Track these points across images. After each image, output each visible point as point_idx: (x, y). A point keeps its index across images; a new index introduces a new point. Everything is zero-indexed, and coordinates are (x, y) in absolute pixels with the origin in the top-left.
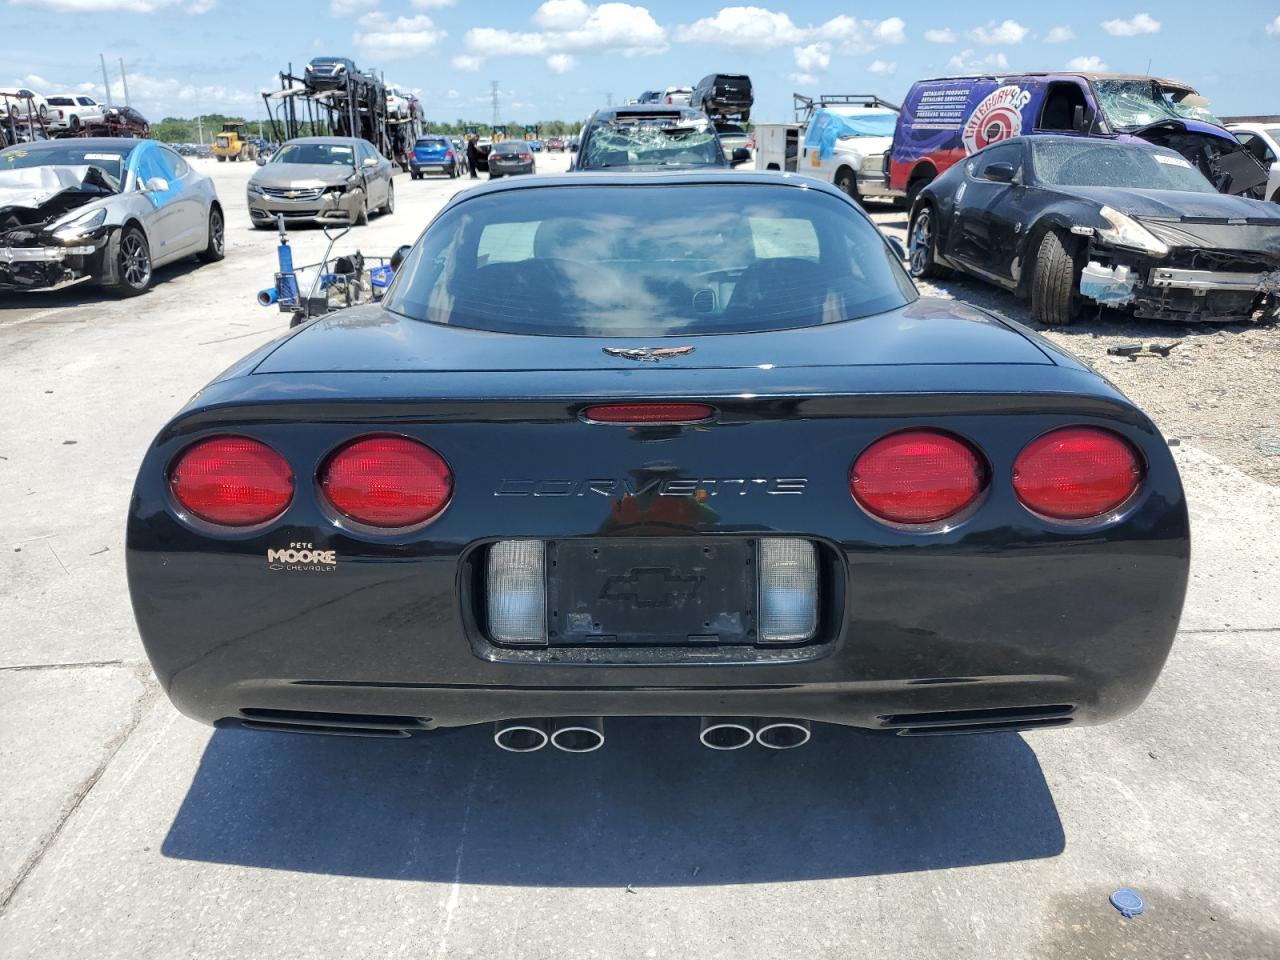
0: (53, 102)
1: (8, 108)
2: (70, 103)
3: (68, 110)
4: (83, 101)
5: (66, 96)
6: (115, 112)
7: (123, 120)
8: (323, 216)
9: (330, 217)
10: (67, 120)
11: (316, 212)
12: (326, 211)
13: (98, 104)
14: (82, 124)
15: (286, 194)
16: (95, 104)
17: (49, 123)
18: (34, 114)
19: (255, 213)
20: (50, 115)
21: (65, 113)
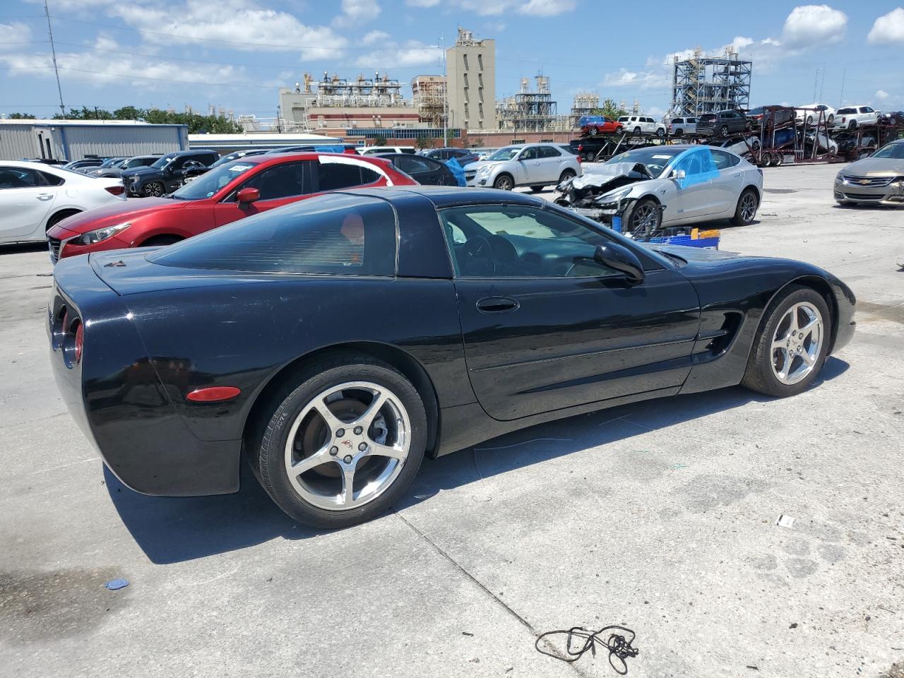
0: (840, 112)
1: (805, 119)
2: (854, 111)
3: (849, 117)
4: (864, 110)
5: (852, 107)
6: (888, 115)
7: (893, 122)
8: (887, 200)
9: (893, 200)
10: (847, 124)
11: (881, 196)
12: (891, 196)
13: (876, 111)
14: (858, 126)
15: (860, 182)
16: (873, 111)
17: (834, 126)
18: (822, 121)
19: (838, 196)
20: (835, 121)
21: (847, 119)
